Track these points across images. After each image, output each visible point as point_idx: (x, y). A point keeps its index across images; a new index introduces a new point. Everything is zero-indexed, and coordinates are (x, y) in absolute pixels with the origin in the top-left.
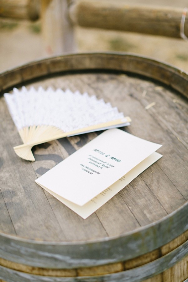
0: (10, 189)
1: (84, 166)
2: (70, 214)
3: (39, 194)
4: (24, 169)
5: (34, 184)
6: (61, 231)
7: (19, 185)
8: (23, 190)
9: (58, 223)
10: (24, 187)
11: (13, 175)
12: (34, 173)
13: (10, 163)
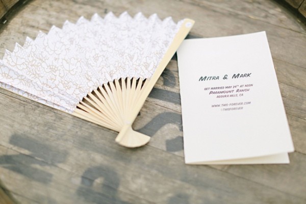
0: (170, 195)
1: (219, 106)
2: (270, 169)
3: (210, 174)
4: (150, 158)
5: (188, 167)
6: (287, 194)
7: (174, 182)
8: (187, 185)
9: (272, 188)
10: (183, 180)
11: (148, 177)
12: (169, 155)
13: (122, 163)
